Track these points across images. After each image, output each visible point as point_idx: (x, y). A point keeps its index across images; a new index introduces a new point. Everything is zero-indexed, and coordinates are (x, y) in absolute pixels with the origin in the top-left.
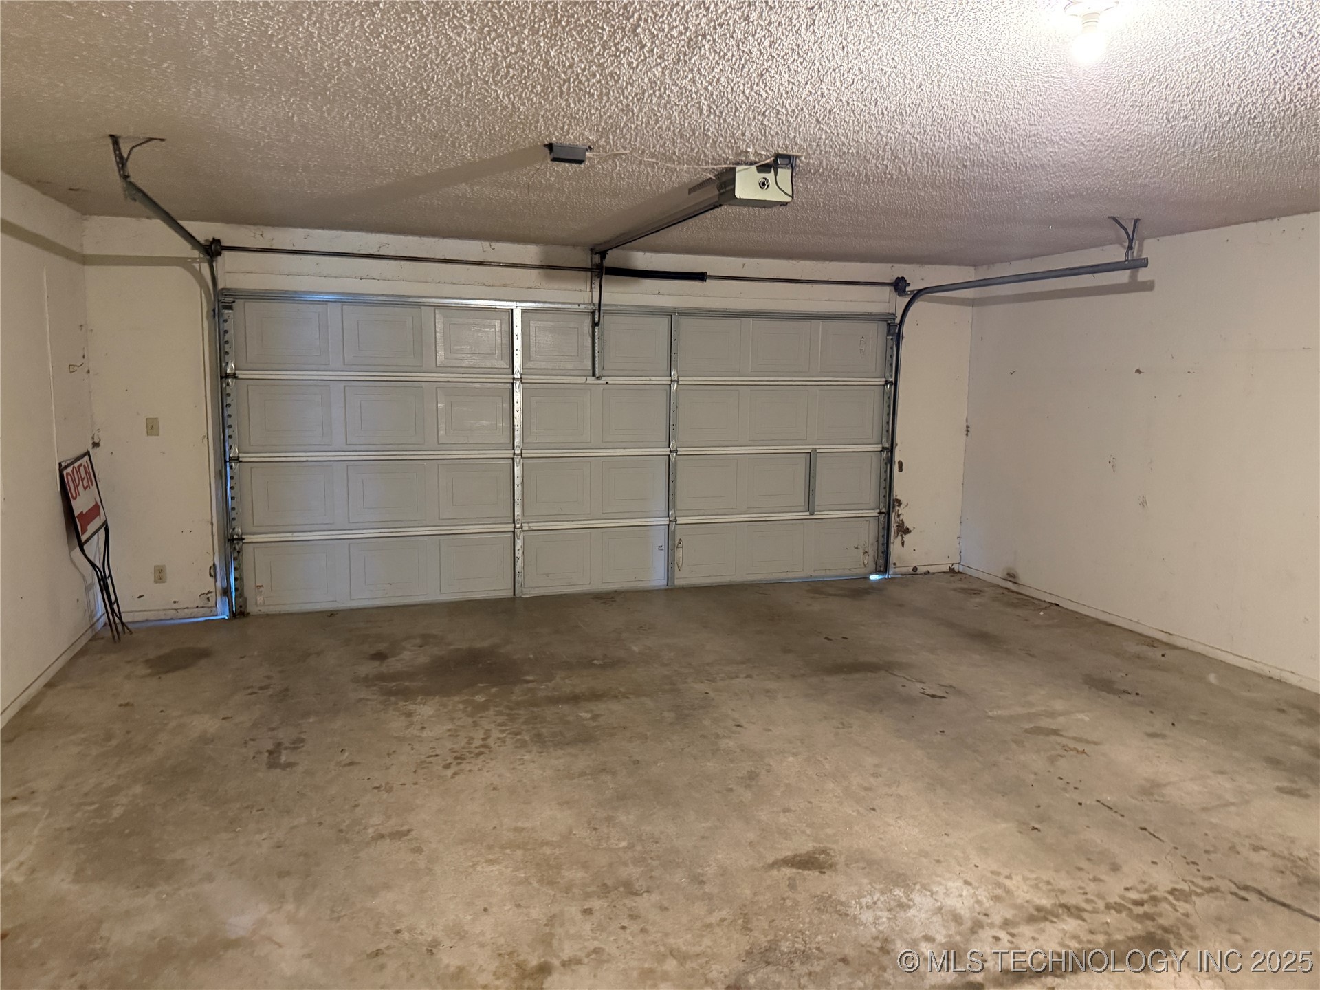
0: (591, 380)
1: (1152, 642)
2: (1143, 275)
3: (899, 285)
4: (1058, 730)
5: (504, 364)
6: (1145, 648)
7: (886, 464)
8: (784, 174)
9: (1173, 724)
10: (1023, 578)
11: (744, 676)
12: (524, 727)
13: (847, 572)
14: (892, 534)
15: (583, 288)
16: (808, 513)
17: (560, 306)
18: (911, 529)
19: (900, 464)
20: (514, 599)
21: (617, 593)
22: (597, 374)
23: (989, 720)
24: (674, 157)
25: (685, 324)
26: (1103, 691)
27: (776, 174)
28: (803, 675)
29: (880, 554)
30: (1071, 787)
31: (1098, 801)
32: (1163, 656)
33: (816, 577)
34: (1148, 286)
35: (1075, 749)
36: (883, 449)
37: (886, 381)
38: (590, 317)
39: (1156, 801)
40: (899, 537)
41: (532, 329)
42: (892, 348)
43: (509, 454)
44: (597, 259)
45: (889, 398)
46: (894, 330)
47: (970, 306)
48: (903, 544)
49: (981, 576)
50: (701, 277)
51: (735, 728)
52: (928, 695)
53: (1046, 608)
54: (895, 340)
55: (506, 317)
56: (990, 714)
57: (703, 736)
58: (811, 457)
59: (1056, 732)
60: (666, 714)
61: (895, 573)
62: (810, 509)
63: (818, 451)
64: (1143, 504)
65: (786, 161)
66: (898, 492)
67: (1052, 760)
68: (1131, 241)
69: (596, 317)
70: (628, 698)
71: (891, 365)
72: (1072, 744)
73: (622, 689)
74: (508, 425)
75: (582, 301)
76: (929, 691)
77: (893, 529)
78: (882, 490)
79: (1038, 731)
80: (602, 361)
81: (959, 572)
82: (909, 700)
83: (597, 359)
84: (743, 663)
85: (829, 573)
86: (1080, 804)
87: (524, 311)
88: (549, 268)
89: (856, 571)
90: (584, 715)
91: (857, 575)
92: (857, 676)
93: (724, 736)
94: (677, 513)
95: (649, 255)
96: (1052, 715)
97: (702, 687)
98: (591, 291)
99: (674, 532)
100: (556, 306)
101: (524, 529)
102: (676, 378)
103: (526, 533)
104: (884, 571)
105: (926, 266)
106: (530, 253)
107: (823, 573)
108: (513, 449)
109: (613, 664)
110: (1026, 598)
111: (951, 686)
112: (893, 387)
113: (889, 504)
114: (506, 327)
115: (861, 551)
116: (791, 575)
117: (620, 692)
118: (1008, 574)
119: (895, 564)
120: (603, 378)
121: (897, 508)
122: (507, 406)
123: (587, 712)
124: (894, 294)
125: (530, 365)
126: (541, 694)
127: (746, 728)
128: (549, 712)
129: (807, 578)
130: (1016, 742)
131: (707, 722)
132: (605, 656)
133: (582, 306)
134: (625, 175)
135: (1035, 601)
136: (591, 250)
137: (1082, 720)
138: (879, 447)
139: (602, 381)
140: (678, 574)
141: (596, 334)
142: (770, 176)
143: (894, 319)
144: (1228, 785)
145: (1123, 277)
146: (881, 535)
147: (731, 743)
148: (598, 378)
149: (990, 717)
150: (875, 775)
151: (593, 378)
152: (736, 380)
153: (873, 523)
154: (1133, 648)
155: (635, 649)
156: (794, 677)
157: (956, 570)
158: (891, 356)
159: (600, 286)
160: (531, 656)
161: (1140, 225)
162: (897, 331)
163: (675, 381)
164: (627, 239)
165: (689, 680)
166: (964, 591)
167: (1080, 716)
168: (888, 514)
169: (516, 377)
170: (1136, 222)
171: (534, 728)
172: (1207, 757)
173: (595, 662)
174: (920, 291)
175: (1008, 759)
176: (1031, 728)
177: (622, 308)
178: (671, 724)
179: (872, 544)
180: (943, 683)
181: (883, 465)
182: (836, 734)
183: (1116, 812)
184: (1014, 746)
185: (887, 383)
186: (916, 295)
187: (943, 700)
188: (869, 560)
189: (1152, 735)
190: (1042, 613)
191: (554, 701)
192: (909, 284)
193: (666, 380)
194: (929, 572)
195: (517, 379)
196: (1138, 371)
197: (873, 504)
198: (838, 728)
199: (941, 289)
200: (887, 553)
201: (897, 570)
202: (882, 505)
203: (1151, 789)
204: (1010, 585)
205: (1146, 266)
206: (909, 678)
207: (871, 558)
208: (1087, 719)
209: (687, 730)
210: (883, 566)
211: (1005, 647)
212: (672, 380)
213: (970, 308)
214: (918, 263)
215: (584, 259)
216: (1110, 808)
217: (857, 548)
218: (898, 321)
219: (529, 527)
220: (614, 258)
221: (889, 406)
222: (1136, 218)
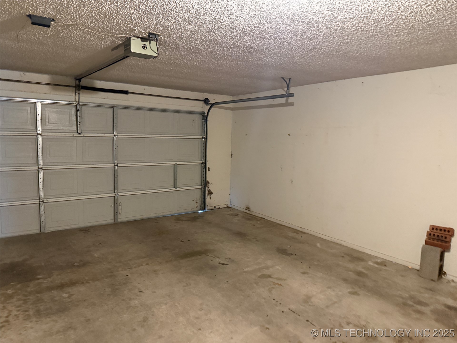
0: (76, 135)
1: (297, 231)
2: (291, 100)
3: (206, 101)
4: (270, 275)
5: (33, 128)
6: (295, 234)
7: (203, 168)
8: (153, 43)
9: (310, 267)
10: (252, 209)
11: (145, 264)
12: (31, 307)
13: (190, 210)
14: (207, 195)
15: (72, 94)
16: (175, 188)
17: (60, 102)
18: (213, 192)
19: (209, 168)
20: (41, 234)
21: (91, 227)
22: (79, 132)
23: (245, 274)
24: (100, 30)
25: (119, 112)
26: (284, 254)
27: (150, 43)
28: (171, 261)
29: (202, 202)
30: (278, 303)
31: (289, 309)
32: (301, 237)
33: (178, 213)
34: (292, 104)
35: (278, 284)
36: (202, 163)
37: (203, 137)
38: (75, 107)
39: (310, 305)
40: (209, 196)
41: (47, 112)
42: (204, 125)
43: (36, 168)
44: (77, 82)
45: (204, 144)
46: (205, 118)
47: (230, 110)
48: (210, 198)
49: (237, 208)
50: (126, 92)
51: (139, 293)
52: (221, 264)
53: (260, 220)
54: (205, 121)
55: (33, 105)
56: (245, 270)
57: (123, 300)
58: (175, 166)
59: (269, 276)
60: (107, 290)
61: (208, 209)
62: (175, 187)
63: (178, 164)
64: (292, 182)
65: (154, 36)
66: (208, 179)
67: (270, 291)
68: (288, 86)
69: (77, 107)
70: (88, 283)
71: (204, 131)
72: (276, 281)
73: (87, 278)
74: (35, 155)
75: (71, 100)
76: (222, 262)
77: (206, 193)
78: (202, 178)
79: (263, 276)
80: (81, 127)
81: (230, 207)
82: (213, 268)
83: (79, 125)
84: (145, 258)
85: (183, 211)
86: (283, 312)
87: (42, 104)
88: (54, 85)
89: (193, 210)
90: (65, 295)
91: (194, 211)
92: (193, 258)
93: (134, 298)
94: (119, 191)
95: (102, 82)
96: (267, 268)
97: (125, 273)
98: (75, 96)
99: (117, 199)
100: (58, 102)
101: (44, 202)
102: (116, 134)
103: (45, 204)
104: (204, 209)
105: (216, 95)
106: (45, 78)
107: (180, 212)
108: (38, 166)
109: (84, 264)
110: (253, 216)
111: (230, 259)
112: (205, 140)
113: (205, 183)
114: (33, 111)
115: (195, 202)
116: (168, 213)
117: (86, 280)
118: (247, 208)
119: (208, 206)
120: (82, 134)
121: (208, 185)
122: (34, 146)
123: (66, 293)
124: (204, 105)
125: (45, 127)
126: (44, 285)
127: (144, 293)
128: (46, 296)
129: (175, 214)
130: (255, 283)
131: (126, 292)
132: (81, 261)
133: (71, 102)
134: (78, 39)
135: (256, 217)
136: (75, 78)
137: (278, 269)
138: (201, 162)
139: (82, 135)
140: (119, 217)
141: (78, 115)
142: (147, 44)
143: (205, 114)
144: (333, 294)
145: (283, 100)
146: (202, 195)
147: (136, 302)
148: (80, 134)
149: (245, 272)
150: (201, 310)
151: (77, 134)
152: (143, 136)
153: (199, 191)
154: (291, 234)
155: (96, 255)
156: (167, 262)
157: (229, 206)
158: (204, 128)
159: (79, 94)
160: (43, 264)
161: (291, 80)
162: (206, 119)
163: (116, 136)
164: (89, 74)
165: (120, 269)
166: (232, 215)
167: (278, 267)
168: (205, 187)
169: (38, 133)
170: (290, 79)
171: (36, 306)
172: (324, 281)
173: (75, 264)
174: (213, 104)
175: (253, 292)
176: (261, 275)
177: (90, 104)
178: (108, 295)
179: (199, 199)
180: (226, 257)
181: (202, 169)
182: (184, 290)
183: (296, 314)
184: (255, 285)
185: (203, 138)
186: (212, 105)
187: (227, 265)
188: (198, 205)
189: (304, 273)
190: (259, 222)
191: (50, 289)
192: (209, 101)
193: (112, 135)
194: (220, 208)
195: (39, 134)
196: (289, 135)
197: (199, 184)
198: (185, 286)
199: (221, 103)
200: (204, 202)
201: (208, 208)
202: (202, 184)
203: (307, 300)
204: (247, 211)
205: (293, 96)
206: (213, 256)
207: (199, 204)
208: (280, 268)
209: (115, 298)
210: (203, 207)
211: (248, 238)
212: (114, 135)
213: (231, 111)
214: (212, 93)
215: (72, 82)
216: (294, 312)
217: (194, 201)
218: (206, 115)
219: (47, 201)
220: (85, 82)
221: (204, 147)
222: (290, 78)
